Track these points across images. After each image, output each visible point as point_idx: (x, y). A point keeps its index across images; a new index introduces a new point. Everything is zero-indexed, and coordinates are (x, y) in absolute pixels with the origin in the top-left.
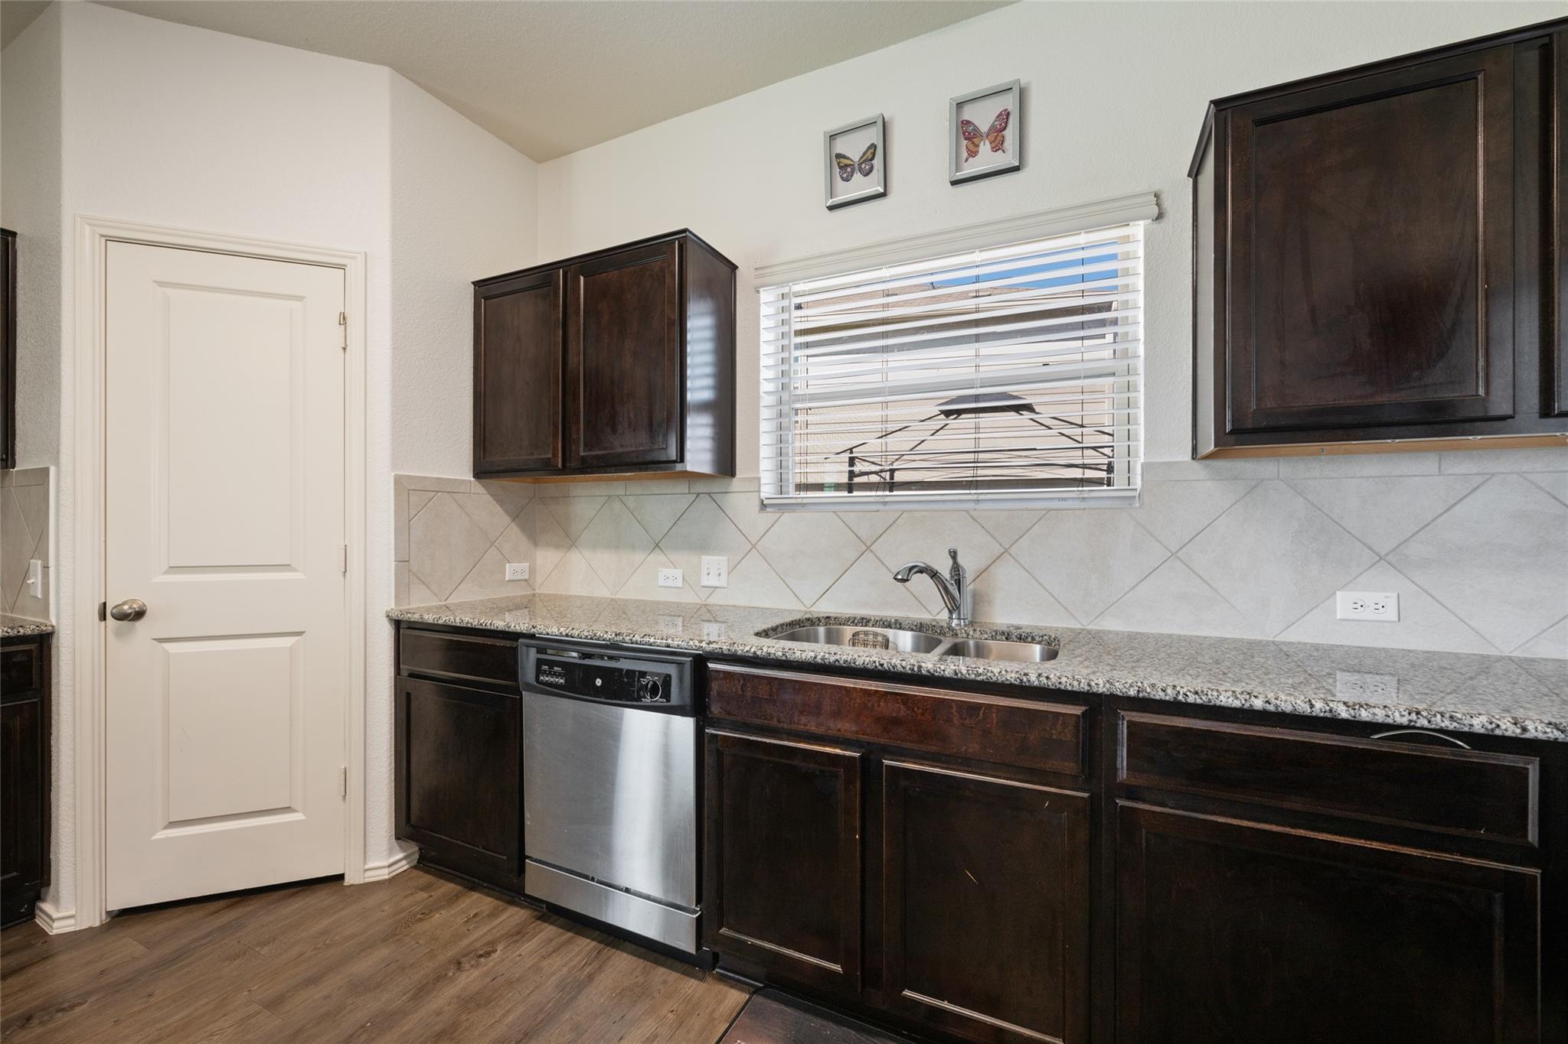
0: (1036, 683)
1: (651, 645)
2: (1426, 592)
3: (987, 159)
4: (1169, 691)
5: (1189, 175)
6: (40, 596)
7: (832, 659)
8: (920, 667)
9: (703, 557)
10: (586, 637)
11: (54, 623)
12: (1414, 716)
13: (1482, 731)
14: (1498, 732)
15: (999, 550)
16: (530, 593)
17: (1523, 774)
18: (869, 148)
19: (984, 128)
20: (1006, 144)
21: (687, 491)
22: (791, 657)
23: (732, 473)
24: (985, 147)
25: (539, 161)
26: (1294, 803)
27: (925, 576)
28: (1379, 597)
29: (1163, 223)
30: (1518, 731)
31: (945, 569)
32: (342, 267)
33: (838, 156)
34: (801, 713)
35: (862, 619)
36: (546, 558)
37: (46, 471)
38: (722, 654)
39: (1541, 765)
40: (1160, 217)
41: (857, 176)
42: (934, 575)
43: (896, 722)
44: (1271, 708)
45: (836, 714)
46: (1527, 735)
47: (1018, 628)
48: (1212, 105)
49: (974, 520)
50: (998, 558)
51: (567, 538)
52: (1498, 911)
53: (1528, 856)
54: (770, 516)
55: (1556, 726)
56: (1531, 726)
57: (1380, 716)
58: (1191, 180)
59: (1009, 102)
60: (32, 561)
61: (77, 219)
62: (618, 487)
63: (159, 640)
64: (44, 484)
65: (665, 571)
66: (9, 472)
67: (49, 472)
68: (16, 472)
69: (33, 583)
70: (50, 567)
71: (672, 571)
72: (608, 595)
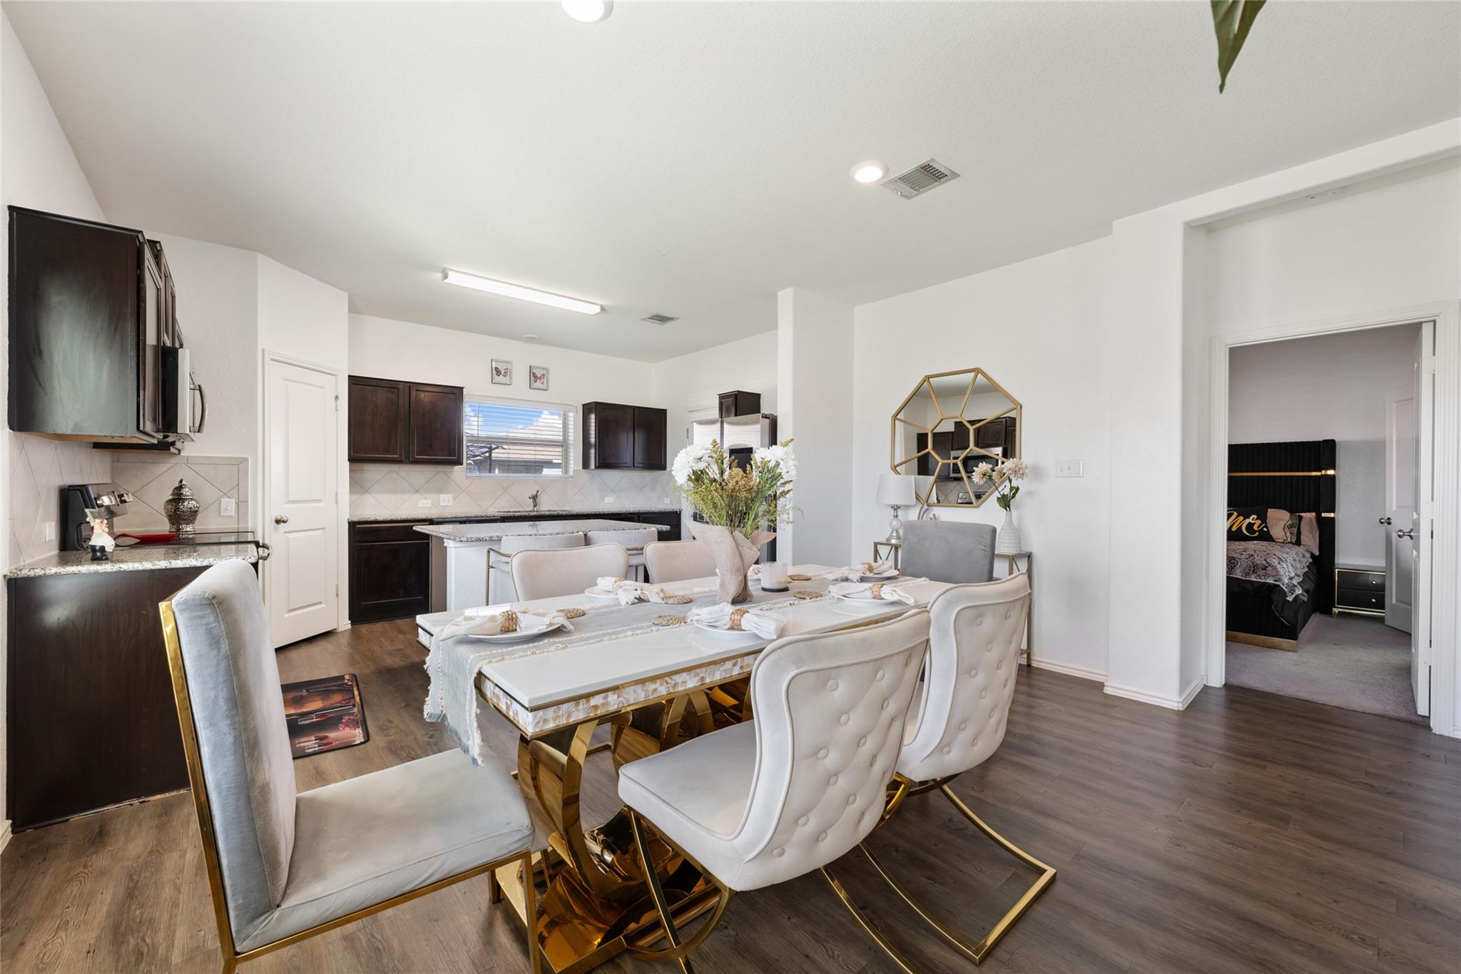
6: (233, 515)
9: (441, 495)
18: (506, 369)
19: (538, 376)
21: (433, 471)
24: (539, 381)
32: (335, 375)
33: (495, 367)
41: (501, 376)
50: (542, 492)
59: (545, 372)
60: (222, 500)
61: (263, 350)
62: (395, 467)
63: (285, 533)
64: (238, 464)
65: (422, 501)
66: (179, 456)
67: (246, 460)
68: (191, 457)
69: (226, 509)
70: (247, 502)
71: (426, 501)
72: (389, 512)
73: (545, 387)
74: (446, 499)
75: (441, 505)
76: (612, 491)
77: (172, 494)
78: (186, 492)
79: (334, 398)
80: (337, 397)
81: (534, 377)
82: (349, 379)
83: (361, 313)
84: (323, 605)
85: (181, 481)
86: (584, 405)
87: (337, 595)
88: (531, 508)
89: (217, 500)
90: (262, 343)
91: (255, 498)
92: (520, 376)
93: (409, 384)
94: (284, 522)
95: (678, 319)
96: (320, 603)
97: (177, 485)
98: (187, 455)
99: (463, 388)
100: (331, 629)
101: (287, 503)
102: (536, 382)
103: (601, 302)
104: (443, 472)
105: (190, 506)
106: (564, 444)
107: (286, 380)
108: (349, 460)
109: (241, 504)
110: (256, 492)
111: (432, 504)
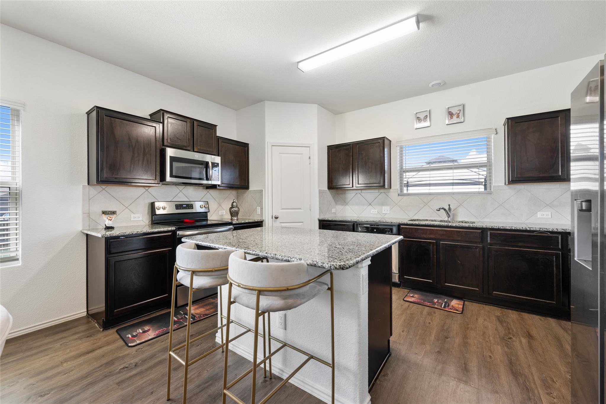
0: (472, 226)
1: (387, 223)
2: (557, 212)
3: (455, 120)
4: (497, 227)
5: (503, 125)
6: (260, 214)
7: (430, 224)
8: (448, 225)
9: (383, 207)
10: (372, 222)
11: (264, 219)
12: (540, 229)
13: (551, 231)
14: (554, 231)
15: (459, 204)
16: (335, 216)
17: (558, 237)
18: (426, 116)
20: (460, 117)
21: (378, 192)
22: (420, 224)
23: (391, 188)
24: (455, 117)
25: (336, 115)
26: (520, 244)
27: (443, 210)
28: (547, 213)
29: (497, 135)
30: (557, 230)
31: (447, 208)
32: (309, 147)
33: (418, 118)
34: (422, 234)
35: (426, 220)
36: (339, 208)
37: (262, 190)
38: (404, 224)
39: (561, 236)
40: (497, 134)
42: (445, 210)
43: (443, 235)
44: (516, 229)
45: (430, 234)
46: (558, 231)
47: (465, 221)
48: (507, 119)
49: (453, 198)
50: (459, 206)
51: (345, 203)
52: (554, 259)
53: (559, 250)
54: (400, 197)
55: (563, 229)
56: (559, 230)
57: (534, 229)
58: (504, 126)
59: (461, 108)
60: (257, 207)
61: (268, 142)
62: (359, 191)
63: (280, 223)
64: (261, 193)
65: (373, 210)
66: (248, 189)
68: (251, 190)
69: (258, 212)
70: (263, 208)
71: (375, 210)
72: (357, 216)
74: (386, 209)
75: (383, 213)
79: (308, 158)
80: (310, 158)
82: (328, 147)
101: (281, 210)
104: (384, 192)
108: (328, 188)
111: (378, 212)
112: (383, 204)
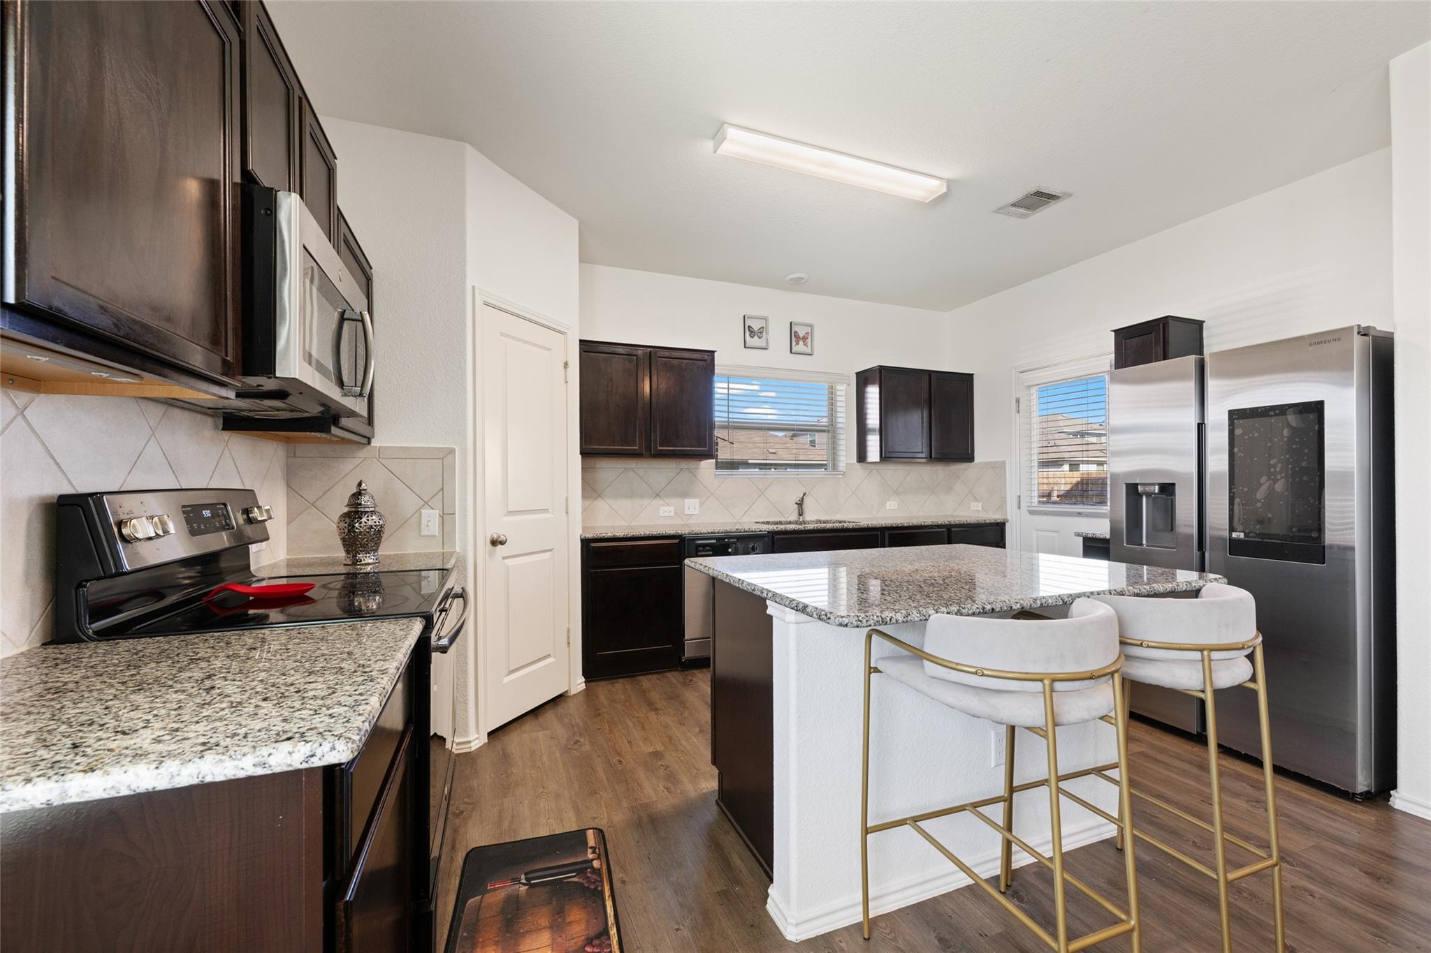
6: (437, 534)
9: (686, 500)
18: (760, 328)
19: (801, 336)
21: (675, 467)
24: (800, 343)
32: (564, 333)
33: (747, 326)
41: (756, 337)
59: (810, 330)
60: (423, 511)
61: (473, 287)
62: (632, 464)
63: (504, 558)
64: (443, 459)
65: (664, 508)
66: (369, 447)
67: (452, 451)
68: (386, 448)
69: (428, 526)
70: (454, 514)
71: (668, 508)
72: (625, 524)
73: (808, 350)
74: (691, 506)
75: (686, 513)
76: (896, 492)
77: (348, 505)
78: (364, 500)
79: (563, 365)
80: (566, 364)
81: (794, 337)
82: (580, 345)
83: (592, 263)
84: (551, 660)
85: (360, 484)
86: (858, 374)
87: (569, 643)
88: (794, 517)
89: (416, 512)
90: (472, 278)
91: (464, 509)
92: (778, 336)
93: (649, 349)
94: (502, 543)
95: (1071, 195)
96: (549, 656)
97: (355, 491)
98: (378, 445)
99: (713, 352)
100: (560, 693)
101: (506, 515)
102: (798, 344)
103: (948, 174)
104: (688, 469)
105: (370, 523)
106: (831, 430)
107: (502, 334)
108: (581, 454)
109: (446, 516)
110: (464, 499)
111: (675, 512)
112: (685, 494)
